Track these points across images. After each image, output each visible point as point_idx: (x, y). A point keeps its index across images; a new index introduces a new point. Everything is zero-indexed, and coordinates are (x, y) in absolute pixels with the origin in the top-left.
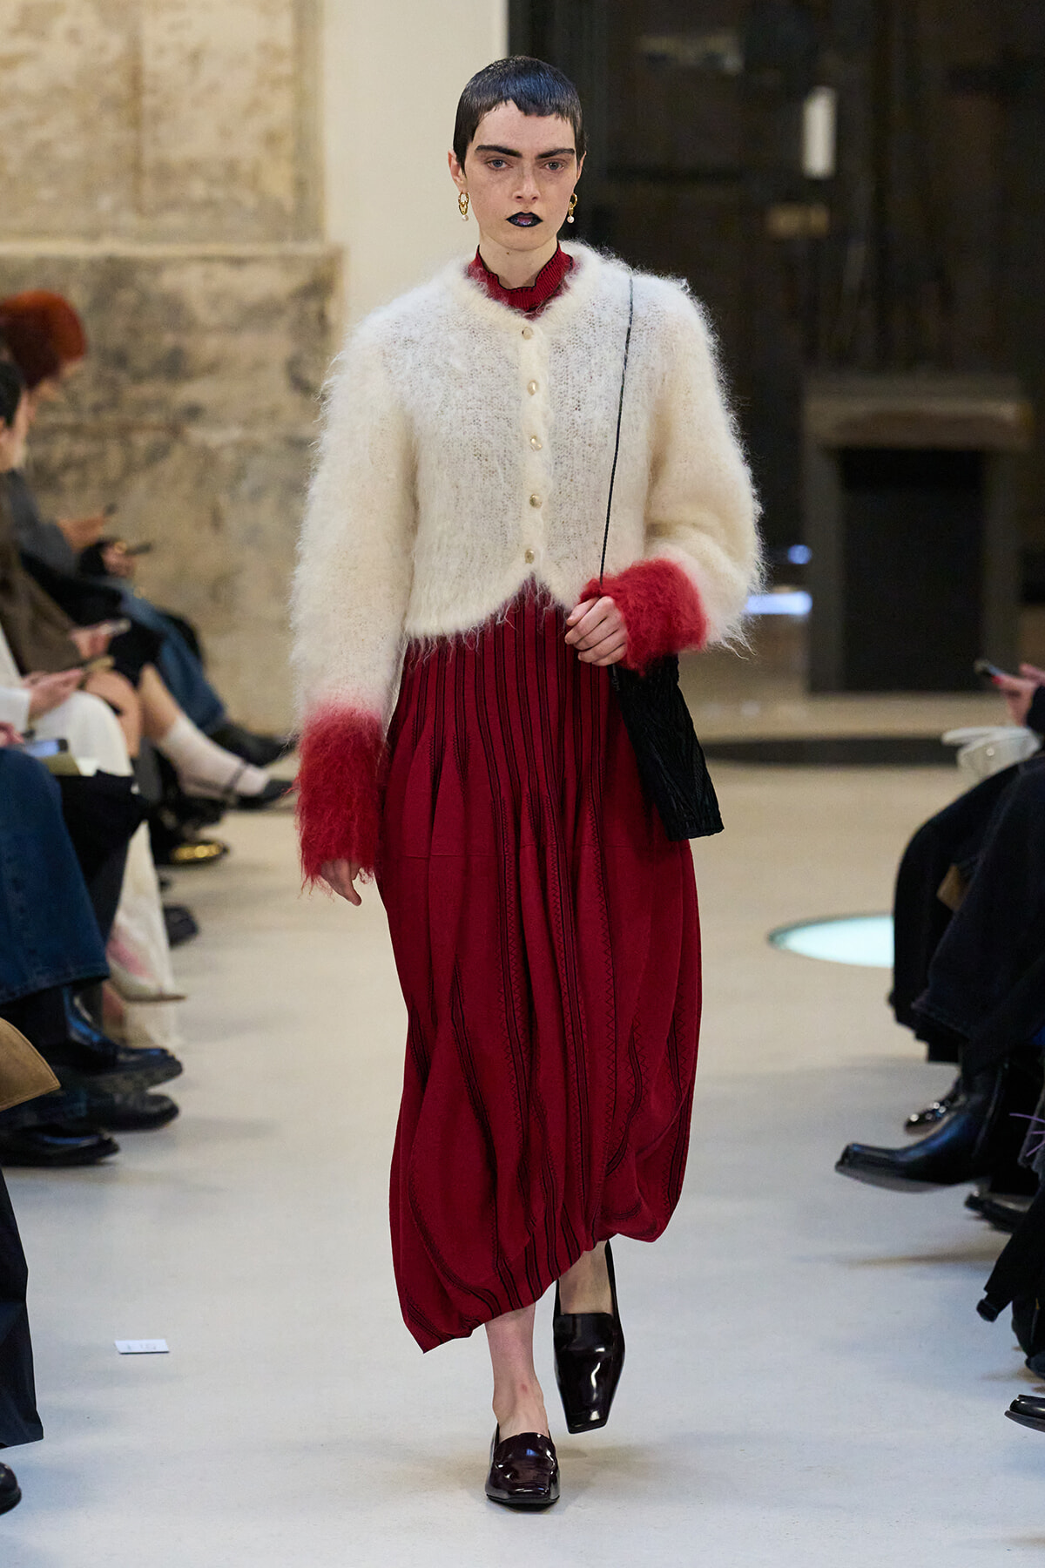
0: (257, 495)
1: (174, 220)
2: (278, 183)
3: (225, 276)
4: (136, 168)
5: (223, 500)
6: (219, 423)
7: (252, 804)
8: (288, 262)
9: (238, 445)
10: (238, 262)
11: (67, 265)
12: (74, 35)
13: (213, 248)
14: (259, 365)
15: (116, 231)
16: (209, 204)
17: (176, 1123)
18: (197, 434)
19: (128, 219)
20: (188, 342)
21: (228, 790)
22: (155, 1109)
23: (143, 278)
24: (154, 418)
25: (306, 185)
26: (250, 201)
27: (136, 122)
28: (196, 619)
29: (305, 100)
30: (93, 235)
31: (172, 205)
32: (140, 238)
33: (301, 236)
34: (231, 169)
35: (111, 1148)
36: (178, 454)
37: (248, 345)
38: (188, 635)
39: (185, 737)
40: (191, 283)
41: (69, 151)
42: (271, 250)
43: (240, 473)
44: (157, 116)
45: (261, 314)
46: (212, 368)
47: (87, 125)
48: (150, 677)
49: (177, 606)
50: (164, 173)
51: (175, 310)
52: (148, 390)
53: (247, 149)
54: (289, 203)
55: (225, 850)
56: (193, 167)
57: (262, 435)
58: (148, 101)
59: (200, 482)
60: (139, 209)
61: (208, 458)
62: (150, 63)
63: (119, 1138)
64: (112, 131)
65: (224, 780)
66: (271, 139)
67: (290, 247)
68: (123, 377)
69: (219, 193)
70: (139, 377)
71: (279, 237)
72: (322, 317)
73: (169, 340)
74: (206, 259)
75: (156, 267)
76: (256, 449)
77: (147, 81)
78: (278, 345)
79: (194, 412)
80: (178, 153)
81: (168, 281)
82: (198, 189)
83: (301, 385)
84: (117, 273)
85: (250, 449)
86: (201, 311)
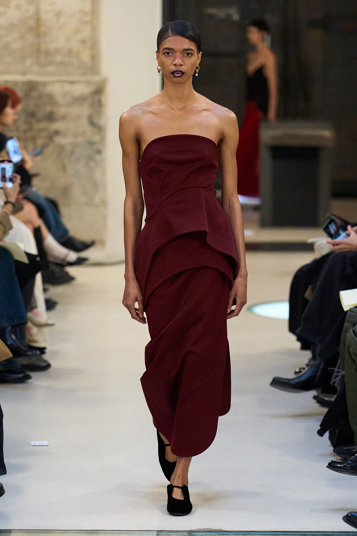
0: (78, 160)
1: (51, 69)
2: (85, 57)
3: (67, 87)
4: (38, 51)
5: (67, 162)
6: (65, 136)
7: (72, 264)
8: (89, 83)
9: (72, 144)
10: (72, 83)
11: (16, 83)
12: (18, 7)
13: (64, 78)
14: (79, 117)
15: (31, 72)
16: (62, 63)
18: (59, 140)
19: (36, 68)
20: (55, 109)
21: (64, 260)
23: (40, 88)
24: (44, 134)
25: (95, 57)
26: (76, 62)
27: (38, 36)
29: (95, 29)
30: (24, 73)
31: (50, 63)
32: (40, 74)
33: (93, 74)
34: (70, 52)
35: (28, 377)
36: (52, 146)
37: (75, 110)
38: (55, 206)
39: (51, 242)
40: (56, 90)
41: (16, 45)
42: (83, 78)
43: (72, 153)
44: (45, 34)
45: (79, 100)
46: (63, 118)
47: (22, 37)
49: (52, 196)
50: (48, 53)
51: (51, 98)
52: (42, 125)
53: (75, 45)
54: (89, 63)
56: (58, 51)
57: (80, 140)
58: (43, 29)
59: (59, 156)
60: (39, 64)
61: (61, 148)
62: (43, 16)
63: (32, 374)
64: (30, 39)
65: (62, 257)
66: (83, 42)
67: (89, 78)
68: (34, 121)
69: (66, 60)
70: (38, 121)
71: (85, 74)
72: (100, 101)
73: (49, 109)
74: (62, 82)
75: (45, 84)
76: (77, 145)
77: (42, 22)
78: (85, 110)
79: (57, 133)
80: (52, 46)
81: (49, 89)
82: (59, 58)
83: (92, 124)
84: (31, 86)
85: (75, 145)
86: (60, 99)
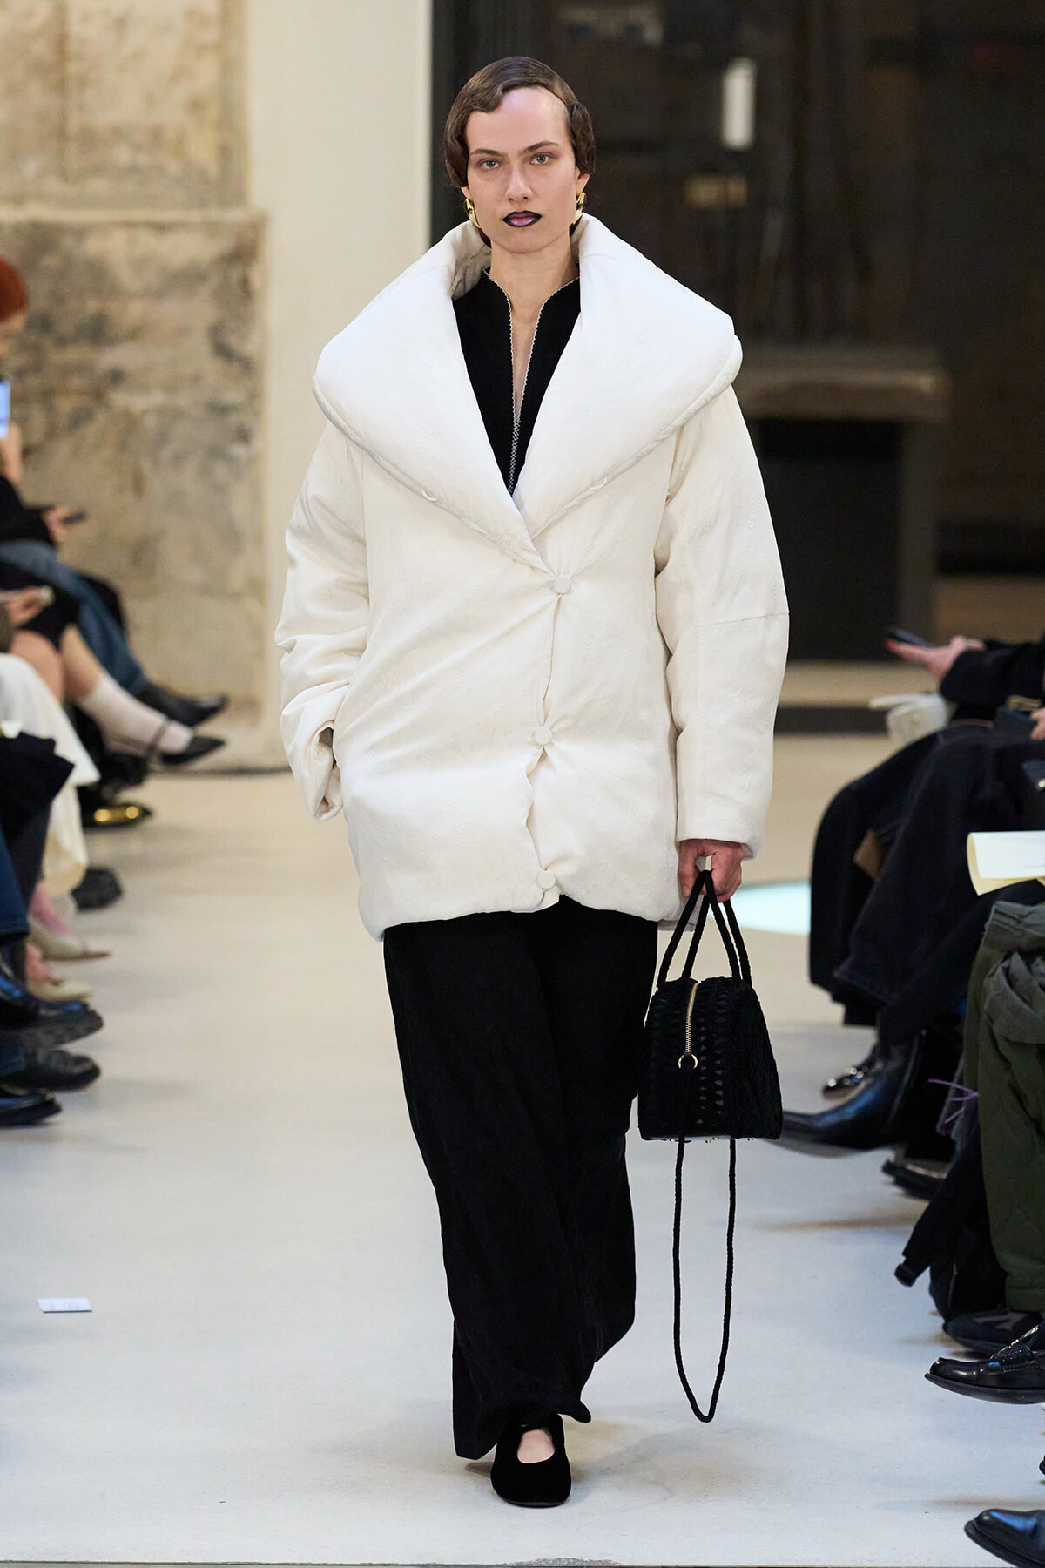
0: (178, 459)
1: (100, 185)
2: (203, 150)
3: (148, 242)
4: (62, 134)
5: (146, 465)
6: (144, 388)
7: (176, 761)
8: (212, 229)
9: (161, 411)
10: (161, 228)
13: (139, 214)
14: (183, 331)
15: (41, 197)
16: (133, 170)
17: (99, 1083)
18: (120, 399)
19: (53, 184)
20: (112, 307)
21: (152, 748)
22: (77, 1070)
23: (68, 242)
24: (76, 382)
25: (231, 153)
26: (174, 167)
27: (61, 87)
28: (117, 582)
29: (230, 68)
30: (18, 200)
31: (96, 171)
32: (65, 202)
33: (225, 204)
34: (156, 135)
35: (51, 1108)
36: (101, 417)
37: (172, 310)
38: (108, 600)
39: (108, 696)
40: (115, 249)
42: (195, 216)
43: (162, 438)
44: (83, 82)
45: (185, 280)
46: (135, 334)
47: (13, 90)
48: (72, 638)
49: (98, 569)
50: (89, 139)
51: (99, 276)
52: (72, 355)
53: (172, 116)
54: (213, 170)
55: (145, 813)
56: (118, 133)
57: (184, 400)
58: (74, 68)
59: (122, 446)
60: (63, 174)
61: (130, 422)
62: (76, 29)
64: (37, 96)
65: (148, 737)
66: (196, 106)
67: (214, 213)
68: (47, 342)
69: (143, 159)
70: (62, 342)
71: (202, 204)
72: (245, 283)
73: (92, 305)
74: (130, 225)
75: (81, 232)
76: (177, 414)
77: (73, 47)
78: (199, 311)
79: (117, 377)
80: (103, 119)
81: (93, 246)
82: (122, 155)
83: (223, 351)
84: (41, 238)
85: (173, 415)
86: (125, 276)
